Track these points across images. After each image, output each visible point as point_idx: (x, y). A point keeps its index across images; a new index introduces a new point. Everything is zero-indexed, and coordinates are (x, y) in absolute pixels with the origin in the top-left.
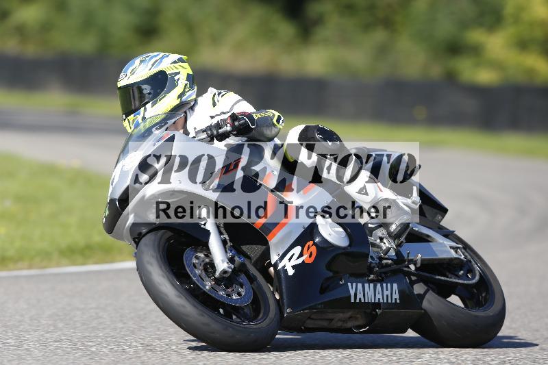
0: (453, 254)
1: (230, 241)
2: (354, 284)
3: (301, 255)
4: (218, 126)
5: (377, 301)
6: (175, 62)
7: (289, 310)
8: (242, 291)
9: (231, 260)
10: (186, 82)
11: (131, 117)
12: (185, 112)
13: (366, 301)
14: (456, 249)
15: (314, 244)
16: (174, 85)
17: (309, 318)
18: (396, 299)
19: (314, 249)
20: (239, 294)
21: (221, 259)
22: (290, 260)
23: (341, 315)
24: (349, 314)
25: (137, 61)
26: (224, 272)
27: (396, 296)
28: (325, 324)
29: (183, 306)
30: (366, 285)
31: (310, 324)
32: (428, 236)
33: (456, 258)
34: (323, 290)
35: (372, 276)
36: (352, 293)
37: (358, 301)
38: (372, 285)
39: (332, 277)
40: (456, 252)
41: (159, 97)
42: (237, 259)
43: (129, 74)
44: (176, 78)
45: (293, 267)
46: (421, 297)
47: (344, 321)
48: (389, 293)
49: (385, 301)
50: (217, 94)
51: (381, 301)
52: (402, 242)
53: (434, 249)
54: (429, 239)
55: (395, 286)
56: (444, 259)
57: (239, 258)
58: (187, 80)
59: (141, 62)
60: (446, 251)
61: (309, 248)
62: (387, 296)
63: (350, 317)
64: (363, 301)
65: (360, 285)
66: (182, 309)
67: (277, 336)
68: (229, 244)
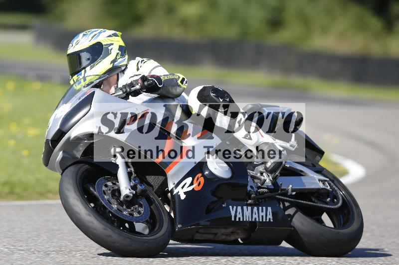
0: (321, 185)
1: (135, 173)
2: (235, 207)
3: (192, 184)
4: (132, 85)
5: (253, 220)
6: (110, 36)
7: (179, 226)
8: (142, 210)
9: (134, 188)
10: (118, 52)
11: (75, 77)
12: (118, 75)
13: (245, 220)
14: (323, 182)
15: (203, 176)
16: (108, 53)
17: (197, 232)
18: (270, 219)
19: (202, 180)
20: (139, 213)
21: (125, 186)
22: (183, 187)
23: (224, 231)
24: (230, 230)
25: (81, 35)
26: (127, 196)
27: (270, 216)
28: (211, 237)
29: (92, 222)
30: (245, 208)
31: (198, 237)
32: (302, 171)
33: (323, 189)
34: (208, 211)
35: (250, 201)
36: (233, 213)
37: (237, 220)
38: (250, 208)
39: (217, 201)
40: (324, 184)
41: (96, 63)
42: (139, 187)
43: (74, 44)
44: (110, 48)
45: (185, 193)
46: (291, 216)
47: (228, 235)
48: (264, 214)
49: (261, 220)
50: (140, 61)
51: (257, 220)
52: (277, 175)
53: (304, 181)
54: (302, 173)
55: (269, 209)
56: (313, 189)
57: (141, 186)
58: (119, 50)
59: (84, 35)
60: (314, 183)
61: (198, 179)
62: (262, 216)
63: (232, 233)
64: (241, 220)
65: (239, 208)
66: (90, 224)
67: (168, 246)
68: (134, 175)
